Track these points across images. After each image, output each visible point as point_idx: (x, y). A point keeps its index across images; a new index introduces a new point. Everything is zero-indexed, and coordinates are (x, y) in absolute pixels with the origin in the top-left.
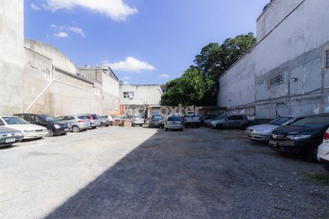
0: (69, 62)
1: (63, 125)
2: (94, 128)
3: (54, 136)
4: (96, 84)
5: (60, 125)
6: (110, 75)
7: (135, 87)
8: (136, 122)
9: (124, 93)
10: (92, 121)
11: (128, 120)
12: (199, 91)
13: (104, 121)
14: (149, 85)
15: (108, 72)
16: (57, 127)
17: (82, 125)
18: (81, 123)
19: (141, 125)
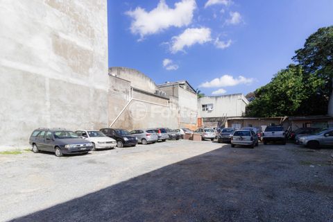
0: (148, 82)
1: (131, 138)
2: (164, 140)
3: (124, 147)
4: (172, 99)
5: (128, 138)
6: (188, 89)
7: (215, 99)
8: (206, 136)
9: (203, 106)
10: (160, 134)
11: (199, 134)
12: (294, 98)
13: (174, 135)
14: (230, 96)
15: (185, 87)
16: (126, 139)
17: (149, 138)
18: (148, 137)
19: (212, 139)
